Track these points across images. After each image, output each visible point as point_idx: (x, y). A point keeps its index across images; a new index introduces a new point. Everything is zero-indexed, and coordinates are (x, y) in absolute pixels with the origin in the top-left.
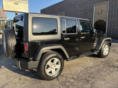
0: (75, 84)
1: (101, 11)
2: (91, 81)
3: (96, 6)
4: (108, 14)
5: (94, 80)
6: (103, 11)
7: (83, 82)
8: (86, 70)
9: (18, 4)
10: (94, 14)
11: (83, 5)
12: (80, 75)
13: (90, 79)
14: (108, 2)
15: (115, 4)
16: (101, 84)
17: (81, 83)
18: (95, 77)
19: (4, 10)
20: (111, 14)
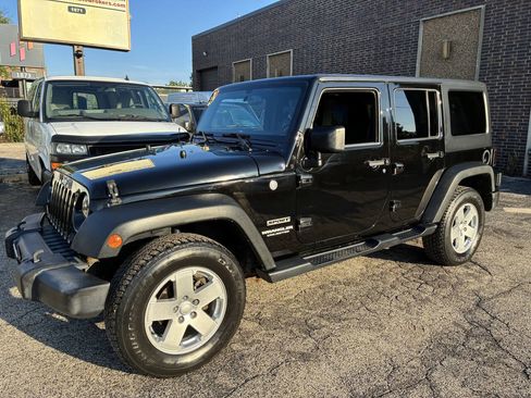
0: (256, 337)
1: (451, 49)
2: (324, 329)
3: (430, 24)
4: (478, 60)
5: (337, 326)
6: (458, 49)
7: (291, 331)
8: (321, 292)
9: (84, 12)
10: (418, 61)
11: (376, 16)
12: (291, 306)
13: (324, 322)
14: (482, 7)
15: (512, 17)
16: (356, 341)
17: (280, 335)
18: (344, 316)
19: (25, 34)
20: (490, 59)
